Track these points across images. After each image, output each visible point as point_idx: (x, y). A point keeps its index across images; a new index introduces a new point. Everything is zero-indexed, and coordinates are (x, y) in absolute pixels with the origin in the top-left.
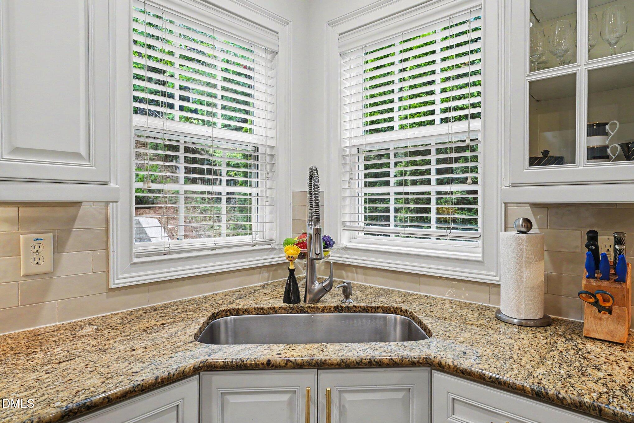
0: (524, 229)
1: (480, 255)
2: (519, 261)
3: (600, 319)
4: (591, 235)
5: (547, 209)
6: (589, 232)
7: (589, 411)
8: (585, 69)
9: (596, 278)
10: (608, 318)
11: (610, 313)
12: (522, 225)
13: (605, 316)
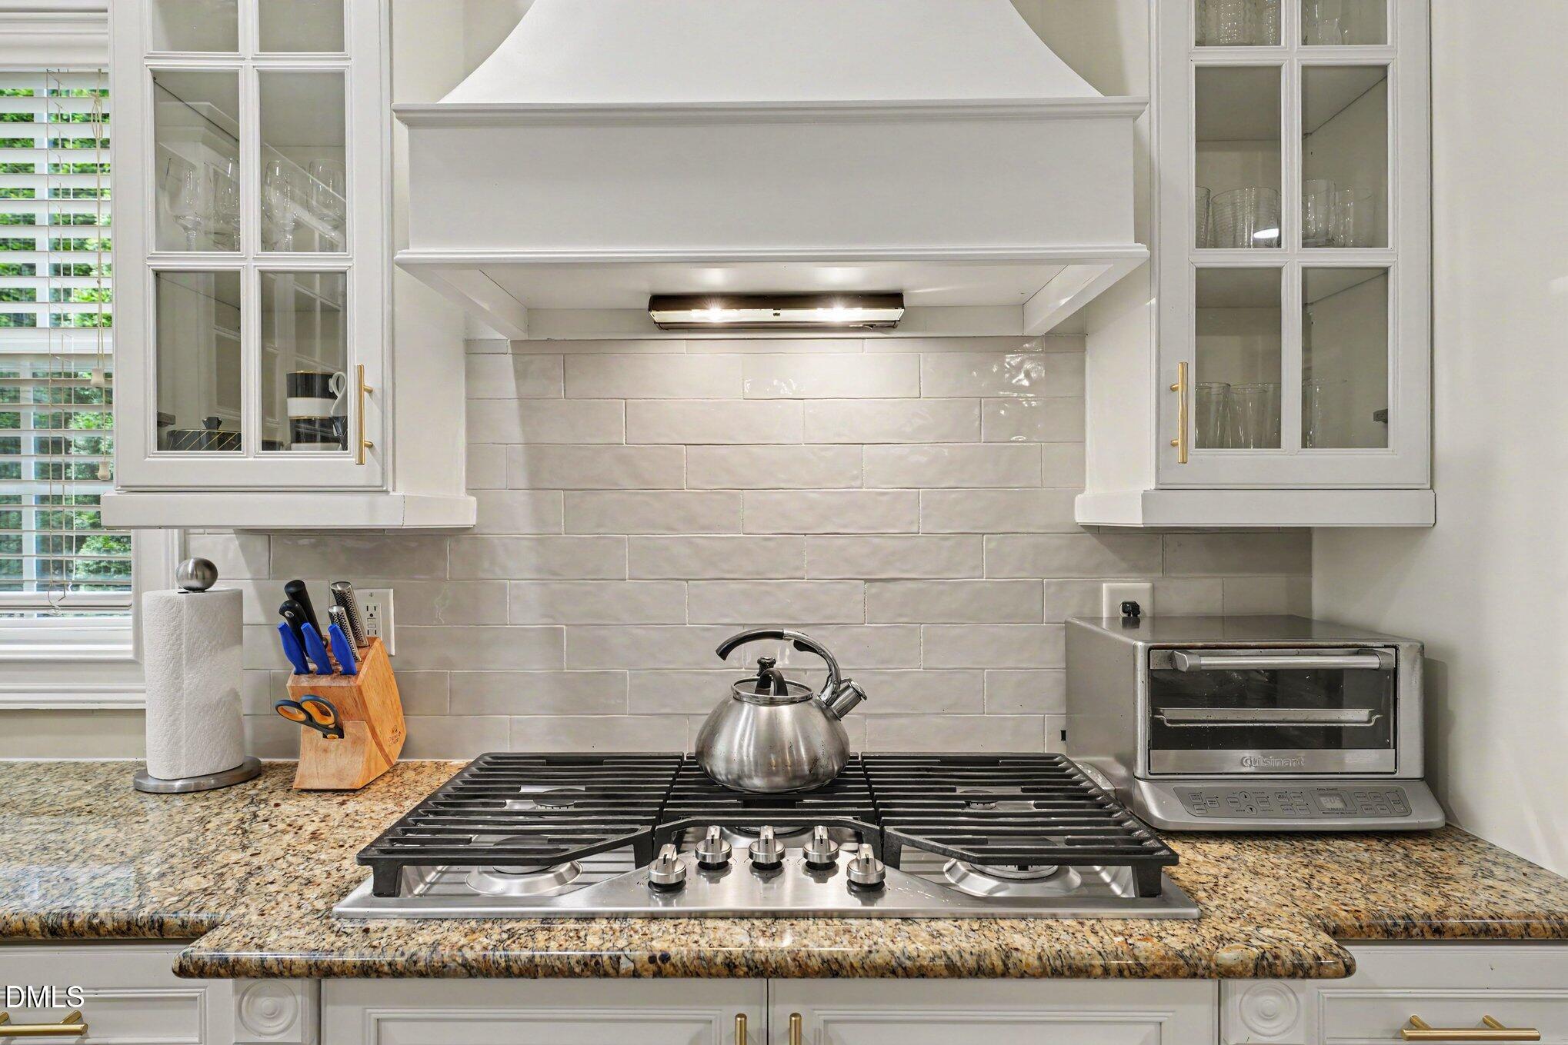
0: (195, 583)
1: (130, 647)
2: (172, 652)
3: (325, 751)
4: (292, 589)
5: (267, 537)
6: (288, 586)
7: (144, 933)
8: (255, 266)
9: (312, 672)
10: (338, 746)
11: (341, 734)
12: (192, 574)
13: (334, 742)
